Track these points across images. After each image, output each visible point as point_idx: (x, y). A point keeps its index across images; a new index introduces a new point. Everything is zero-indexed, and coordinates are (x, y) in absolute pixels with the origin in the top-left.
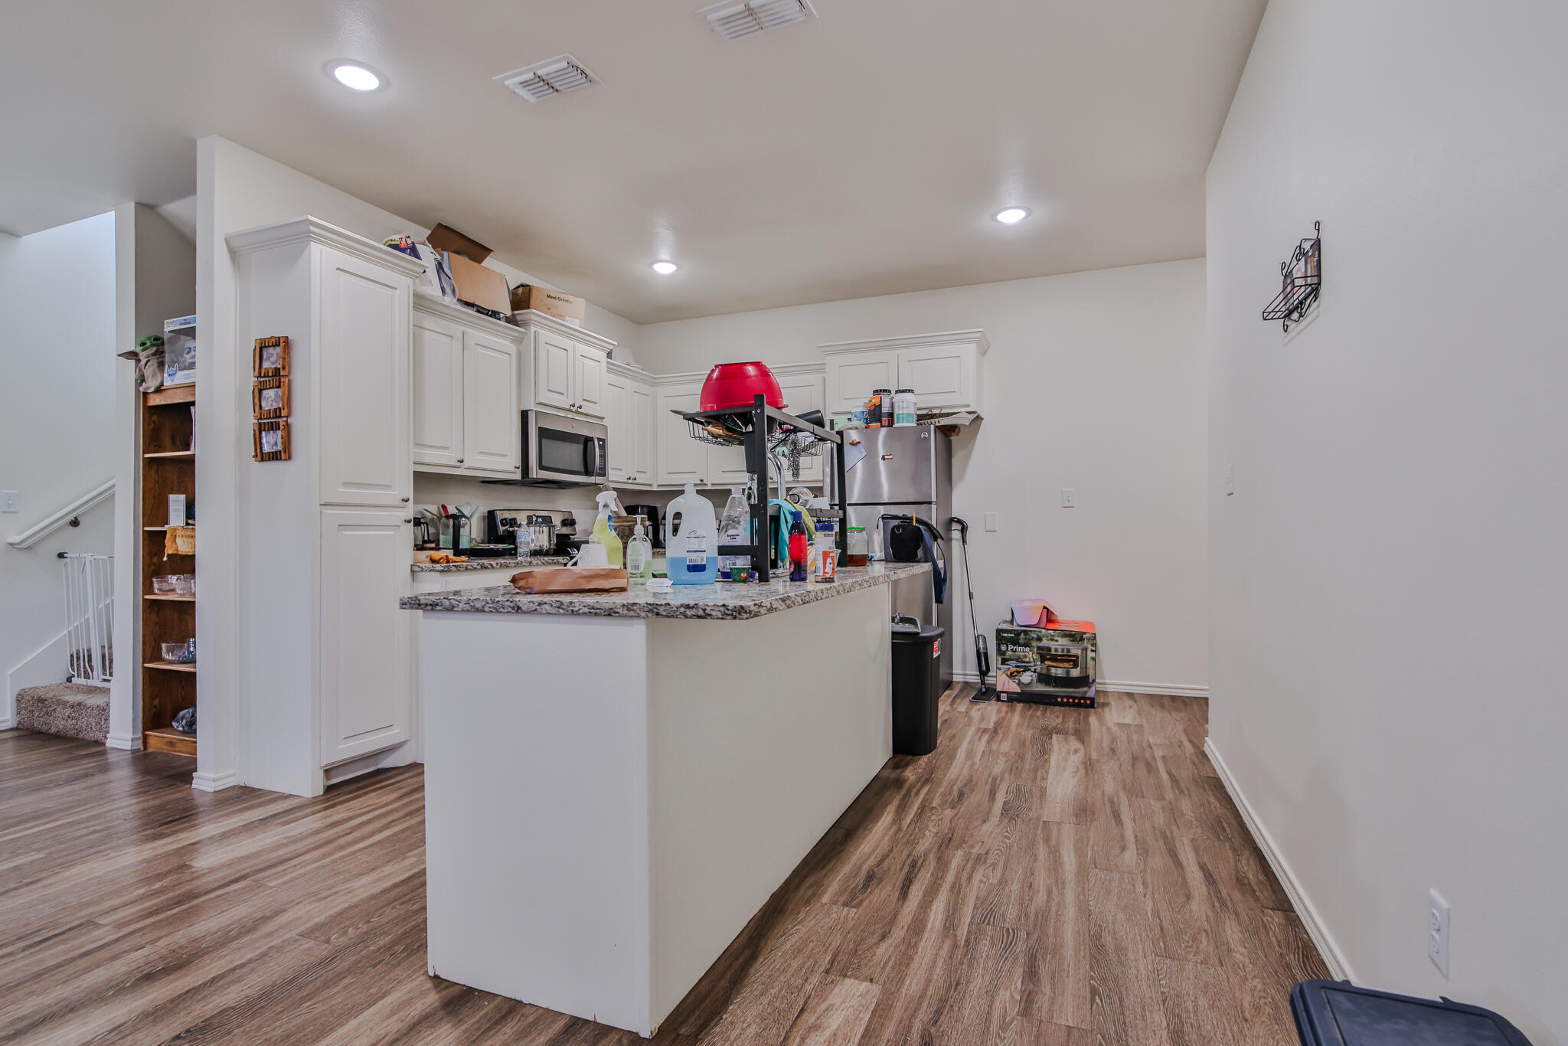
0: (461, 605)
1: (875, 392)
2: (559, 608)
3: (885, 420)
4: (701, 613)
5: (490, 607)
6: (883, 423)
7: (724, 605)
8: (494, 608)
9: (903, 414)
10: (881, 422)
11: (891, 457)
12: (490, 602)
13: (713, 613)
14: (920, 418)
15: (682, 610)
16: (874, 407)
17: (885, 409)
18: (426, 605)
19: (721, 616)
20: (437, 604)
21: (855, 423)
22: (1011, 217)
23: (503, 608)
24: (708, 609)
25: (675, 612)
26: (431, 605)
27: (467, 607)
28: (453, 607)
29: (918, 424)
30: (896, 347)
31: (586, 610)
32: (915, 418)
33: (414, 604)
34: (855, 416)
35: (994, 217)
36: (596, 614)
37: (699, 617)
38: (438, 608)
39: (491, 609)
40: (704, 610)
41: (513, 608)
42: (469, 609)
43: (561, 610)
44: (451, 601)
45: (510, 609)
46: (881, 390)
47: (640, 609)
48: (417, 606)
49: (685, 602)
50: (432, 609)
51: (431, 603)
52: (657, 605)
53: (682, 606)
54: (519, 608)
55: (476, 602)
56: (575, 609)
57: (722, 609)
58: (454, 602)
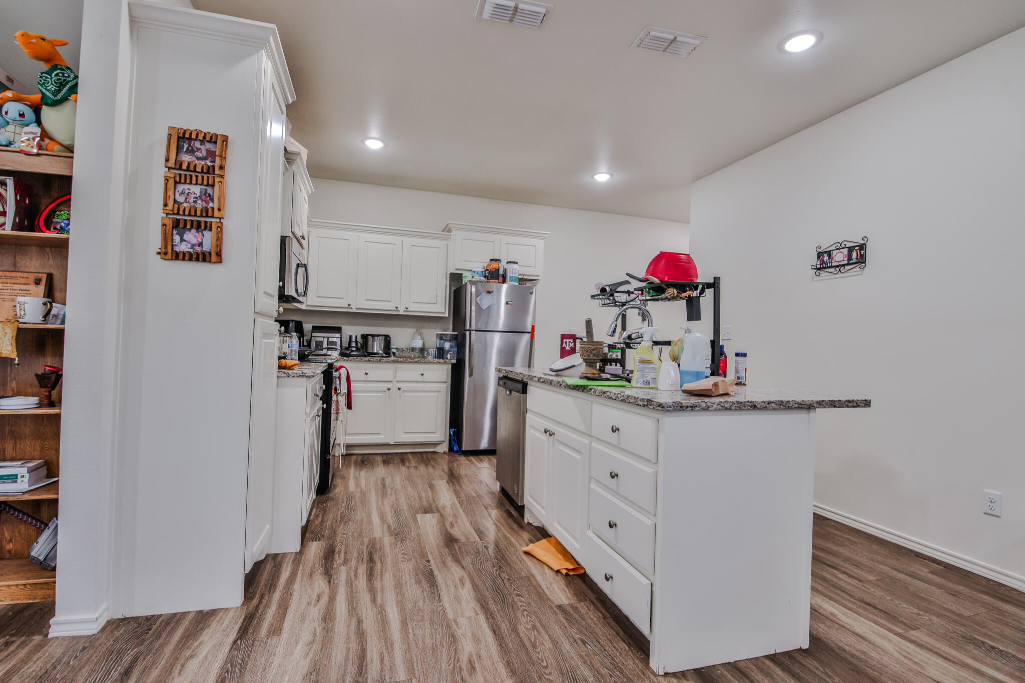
0: (715, 406)
1: (491, 260)
2: (781, 405)
3: (501, 279)
4: (855, 405)
5: (735, 407)
6: (500, 281)
7: (865, 400)
8: (738, 407)
9: (512, 277)
10: (498, 280)
11: (512, 303)
12: (736, 403)
13: (861, 404)
14: (520, 280)
15: (847, 403)
16: (494, 270)
17: (501, 272)
18: (687, 407)
19: (864, 406)
20: (696, 406)
21: (477, 278)
22: (602, 178)
23: (745, 407)
24: (859, 402)
25: (843, 404)
26: (691, 407)
27: (719, 407)
28: (709, 407)
29: (519, 284)
30: (498, 233)
31: (797, 405)
32: (518, 280)
33: (677, 407)
34: (477, 273)
35: (592, 177)
36: (802, 408)
37: (854, 407)
38: (697, 408)
39: (737, 408)
40: (857, 403)
41: (751, 407)
42: (720, 408)
43: (782, 407)
44: (707, 403)
45: (749, 407)
46: (496, 259)
47: (826, 404)
48: (679, 408)
49: (848, 399)
50: (692, 410)
51: (691, 405)
52: (834, 401)
53: (846, 401)
54: (755, 406)
55: (726, 404)
56: (790, 405)
57: (865, 402)
58: (709, 404)
